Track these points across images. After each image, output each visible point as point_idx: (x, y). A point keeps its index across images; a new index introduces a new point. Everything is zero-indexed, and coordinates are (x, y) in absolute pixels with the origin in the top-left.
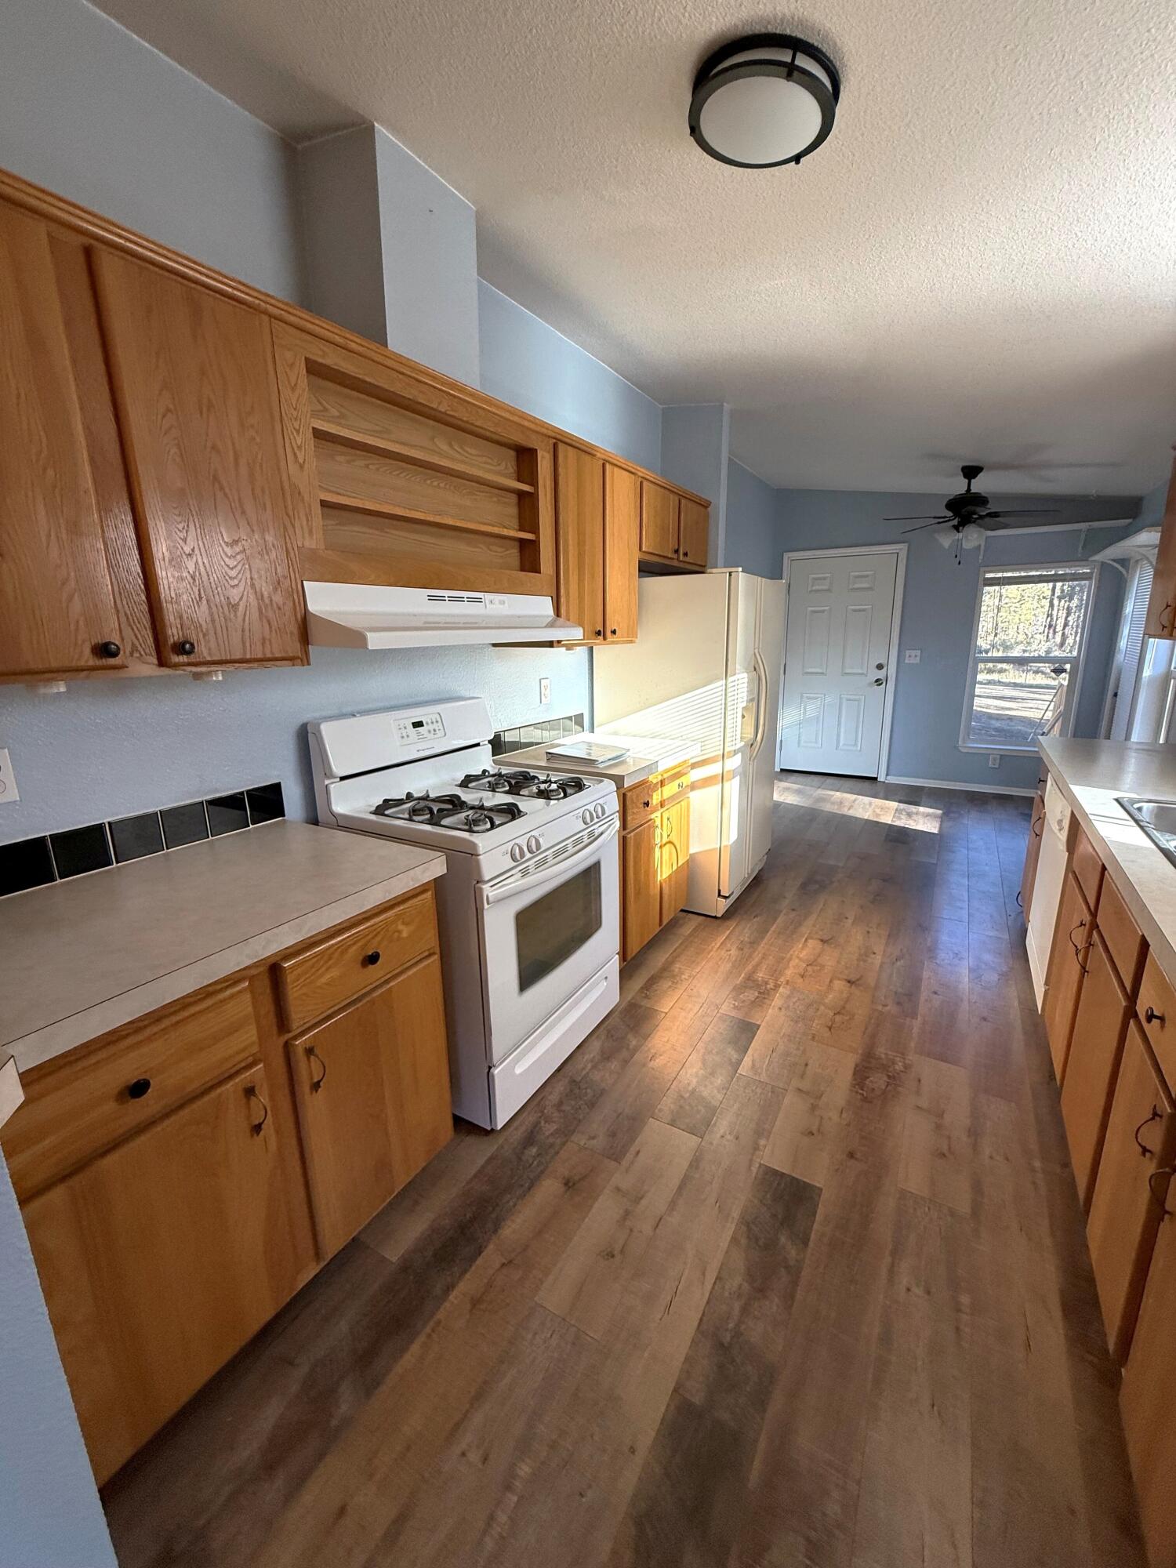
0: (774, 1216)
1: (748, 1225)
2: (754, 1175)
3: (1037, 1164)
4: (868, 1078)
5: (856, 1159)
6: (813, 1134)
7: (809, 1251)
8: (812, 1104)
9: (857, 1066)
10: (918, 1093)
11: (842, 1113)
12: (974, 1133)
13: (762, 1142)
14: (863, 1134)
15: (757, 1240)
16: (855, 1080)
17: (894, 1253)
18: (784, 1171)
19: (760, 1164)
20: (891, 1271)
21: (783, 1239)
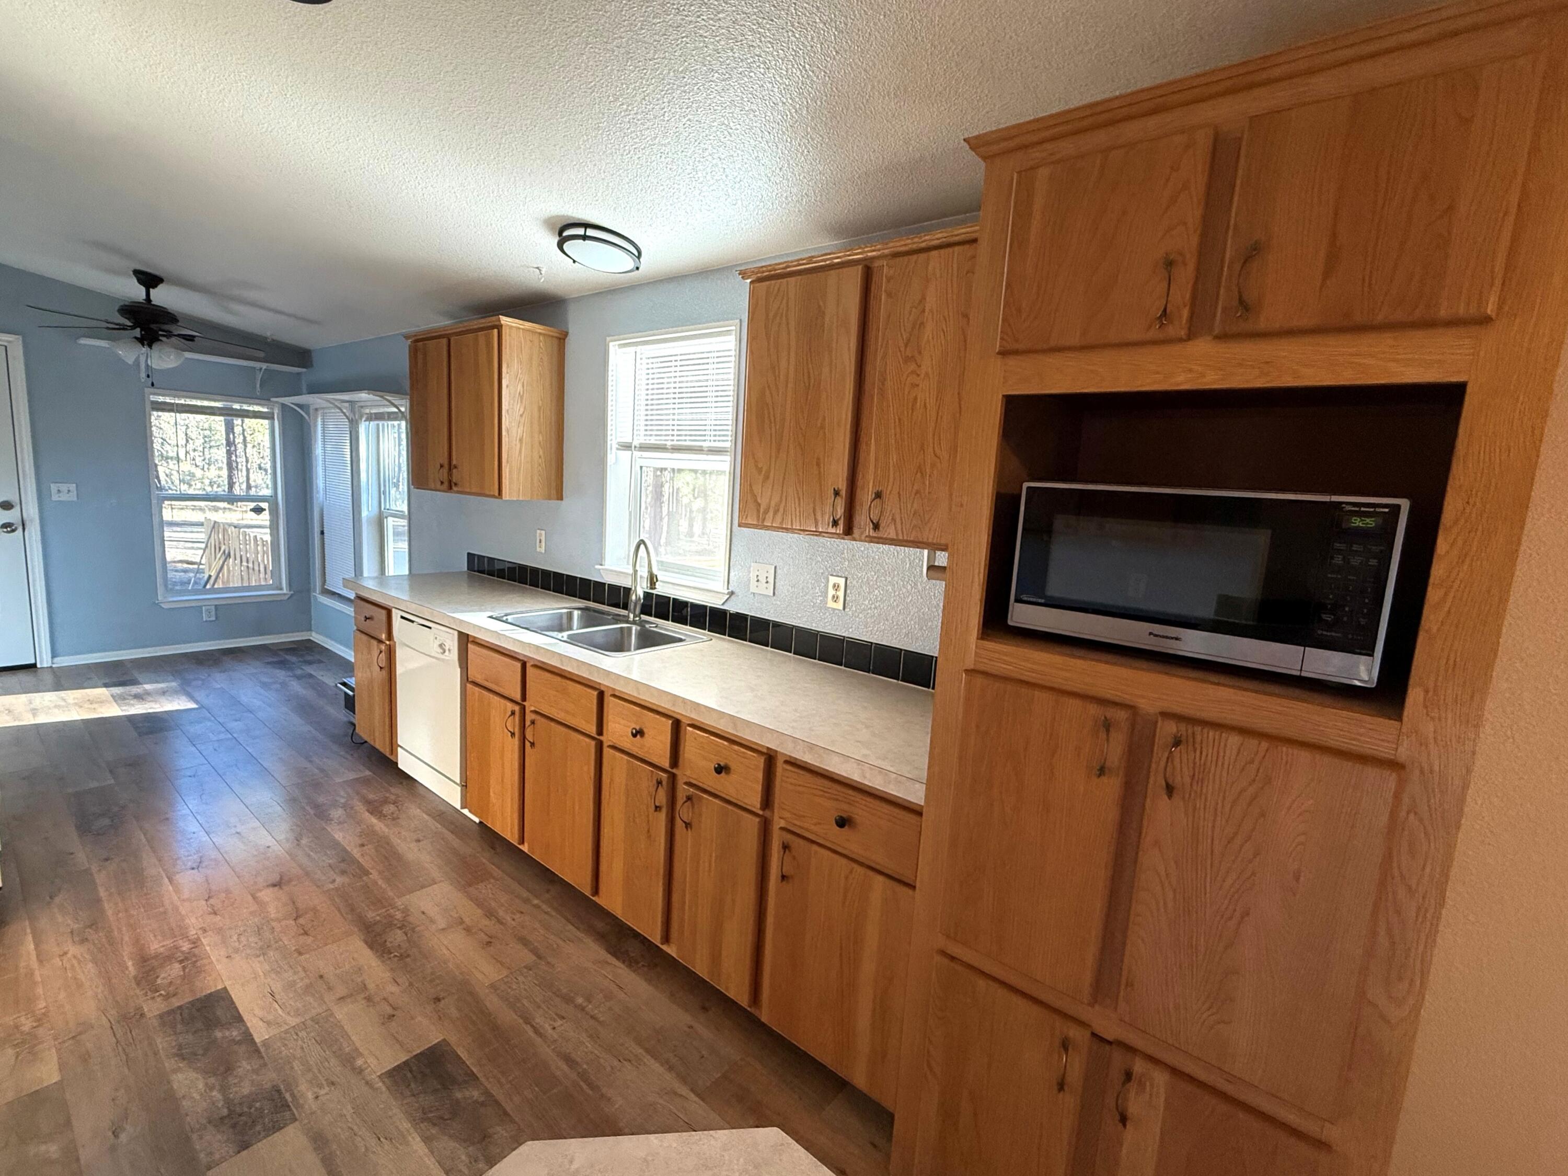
0: (435, 1091)
1: (423, 1120)
2: (384, 1089)
3: (536, 902)
4: (386, 941)
5: (443, 998)
6: (394, 1016)
7: (483, 1079)
8: (365, 998)
9: (366, 943)
10: (432, 921)
11: (396, 982)
12: (490, 914)
13: (359, 1062)
14: (428, 979)
15: (442, 1118)
16: (377, 951)
17: (527, 1021)
18: (404, 1060)
19: (379, 1076)
20: (536, 1031)
21: (459, 1095)
